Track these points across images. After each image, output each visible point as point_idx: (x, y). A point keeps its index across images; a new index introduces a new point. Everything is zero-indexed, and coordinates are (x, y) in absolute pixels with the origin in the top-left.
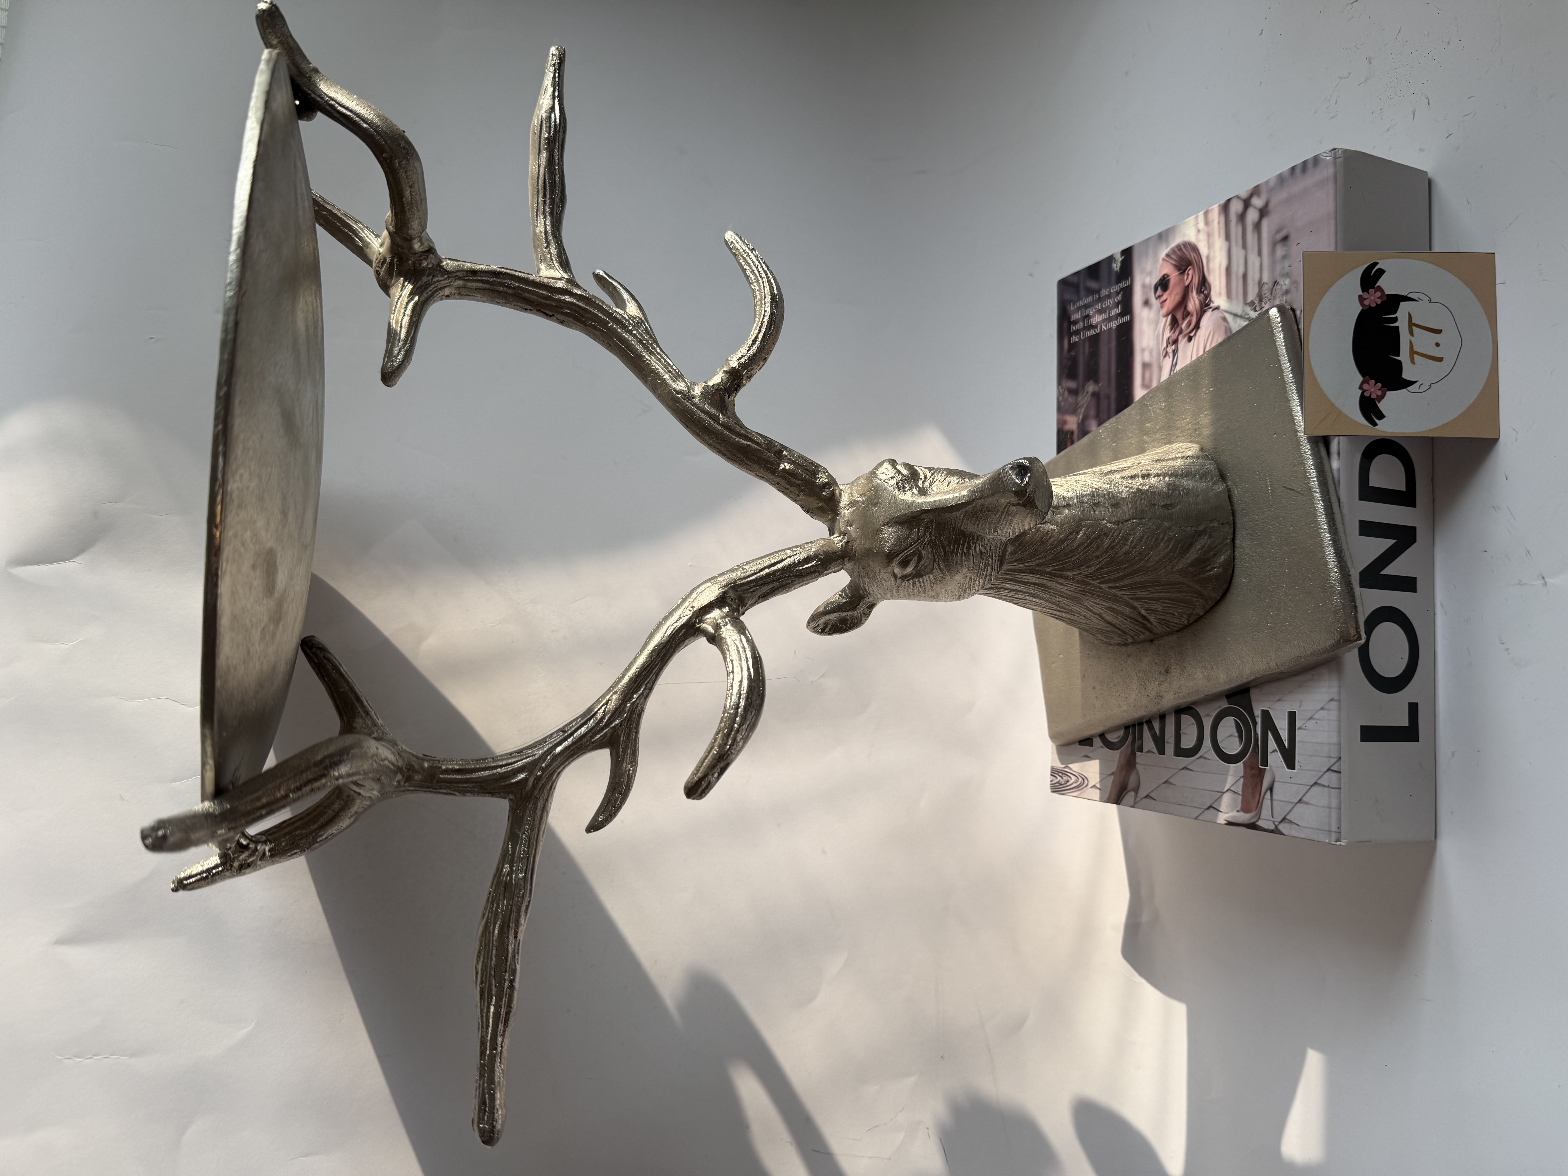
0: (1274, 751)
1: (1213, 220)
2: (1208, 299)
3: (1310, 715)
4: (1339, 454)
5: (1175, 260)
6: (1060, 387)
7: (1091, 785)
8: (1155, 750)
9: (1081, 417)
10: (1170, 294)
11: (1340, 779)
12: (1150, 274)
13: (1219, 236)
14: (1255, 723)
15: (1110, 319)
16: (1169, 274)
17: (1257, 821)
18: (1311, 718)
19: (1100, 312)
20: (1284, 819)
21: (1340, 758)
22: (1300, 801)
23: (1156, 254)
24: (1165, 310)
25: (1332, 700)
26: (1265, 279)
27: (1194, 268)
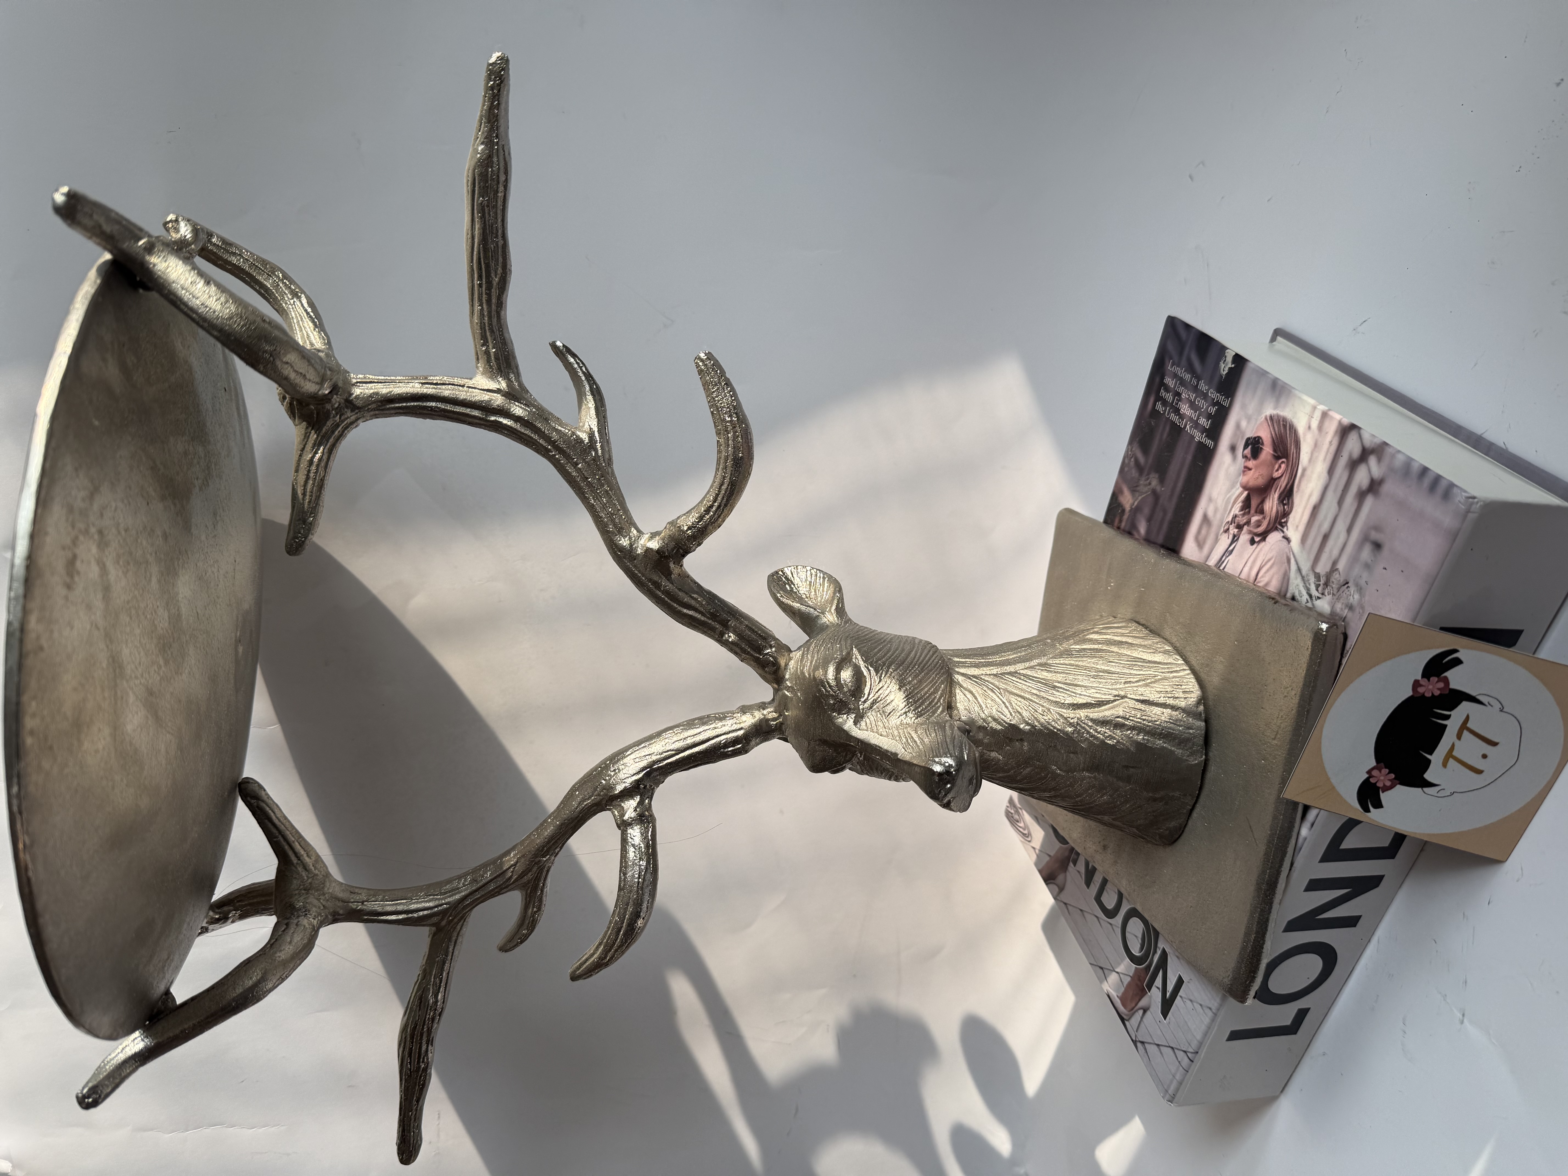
0: (1158, 988)
1: (1327, 433)
2: (1285, 519)
3: (1192, 998)
4: (1312, 825)
5: (1276, 435)
6: (1129, 447)
7: (1033, 844)
8: (1083, 876)
9: (1136, 503)
10: (1257, 467)
11: (1190, 1066)
12: (1249, 419)
13: (1325, 460)
14: (1155, 952)
15: (1196, 425)
16: (1265, 443)
17: (1127, 1020)
18: (1191, 1001)
19: (1192, 405)
20: (1143, 1043)
21: (1197, 1052)
22: (1158, 1045)
23: (1261, 404)
24: (1244, 479)
25: (1210, 1009)
26: (1341, 566)
27: (1287, 466)
